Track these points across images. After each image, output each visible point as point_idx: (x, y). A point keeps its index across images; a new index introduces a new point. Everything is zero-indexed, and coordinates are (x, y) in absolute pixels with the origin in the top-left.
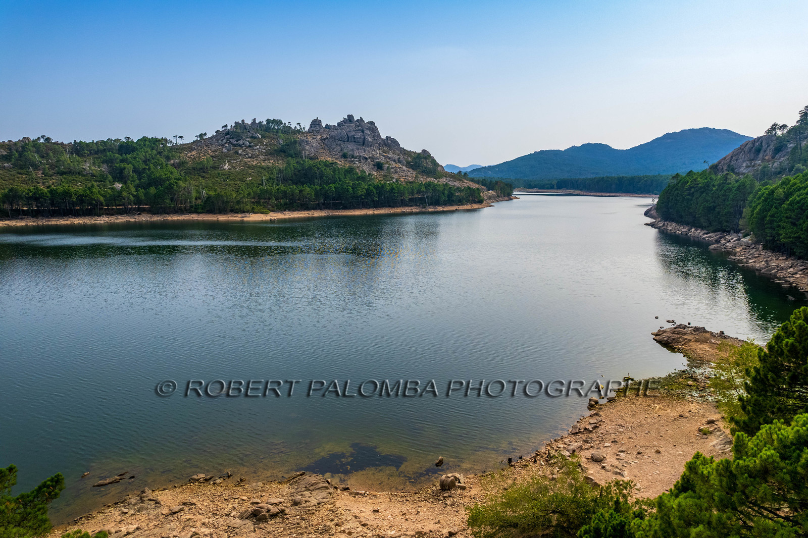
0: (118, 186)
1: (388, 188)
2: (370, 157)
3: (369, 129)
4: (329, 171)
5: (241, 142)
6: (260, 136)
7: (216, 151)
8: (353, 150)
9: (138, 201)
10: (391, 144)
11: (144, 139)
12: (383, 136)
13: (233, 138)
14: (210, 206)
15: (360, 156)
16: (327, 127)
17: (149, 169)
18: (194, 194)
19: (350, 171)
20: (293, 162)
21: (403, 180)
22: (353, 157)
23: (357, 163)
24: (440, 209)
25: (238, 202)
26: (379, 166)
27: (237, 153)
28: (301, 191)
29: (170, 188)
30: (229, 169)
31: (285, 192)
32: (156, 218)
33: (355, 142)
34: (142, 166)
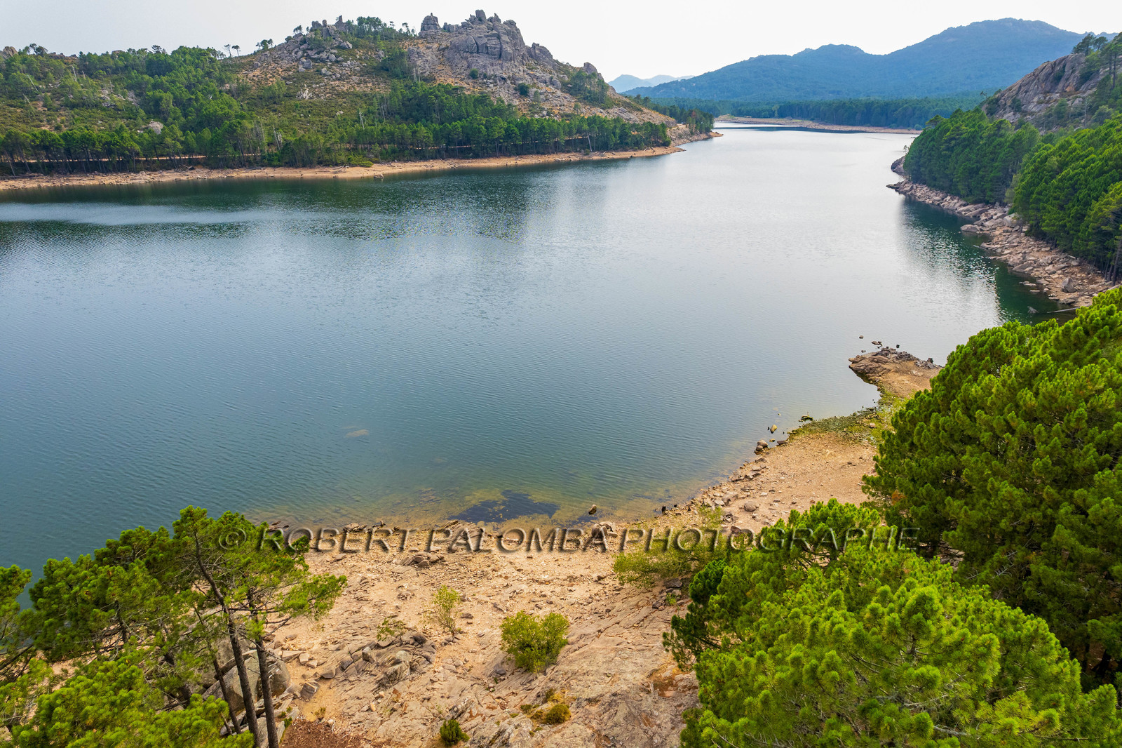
0: (157, 126)
1: (536, 126)
2: (509, 78)
3: (508, 33)
4: (451, 101)
5: (324, 55)
6: (351, 46)
7: (288, 70)
8: (484, 66)
9: (188, 150)
10: (539, 54)
11: (182, 51)
12: (529, 43)
13: (312, 49)
14: (291, 156)
15: (496, 76)
16: (447, 28)
17: (197, 100)
18: (265, 139)
19: (482, 100)
20: (399, 85)
21: (557, 112)
22: (485, 77)
23: (491, 85)
24: (609, 156)
25: (328, 151)
26: (523, 91)
27: (319, 72)
28: (414, 133)
29: (231, 131)
30: (311, 98)
31: (392, 134)
32: (216, 175)
33: (487, 53)
34: (186, 95)
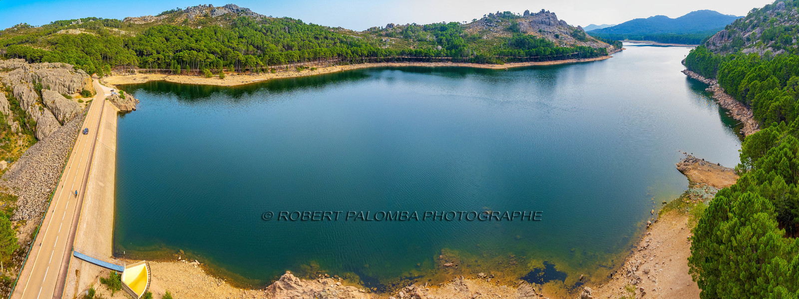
0: (440, 47)
1: (561, 50)
2: (552, 32)
3: (552, 17)
4: (532, 41)
5: (492, 24)
6: (501, 21)
7: (480, 29)
8: (544, 28)
9: (447, 56)
10: (562, 23)
11: (451, 23)
12: (559, 20)
13: (488, 22)
14: (478, 60)
15: (548, 31)
16: (532, 14)
17: (452, 39)
18: (471, 53)
19: (542, 41)
20: (515, 34)
21: (568, 44)
22: (544, 32)
23: (546, 35)
24: (587, 60)
25: (490, 59)
26: (557, 36)
27: (490, 30)
28: (519, 53)
29: (461, 51)
30: (487, 39)
31: (511, 53)
32: (455, 65)
33: (545, 24)
34: (449, 38)
